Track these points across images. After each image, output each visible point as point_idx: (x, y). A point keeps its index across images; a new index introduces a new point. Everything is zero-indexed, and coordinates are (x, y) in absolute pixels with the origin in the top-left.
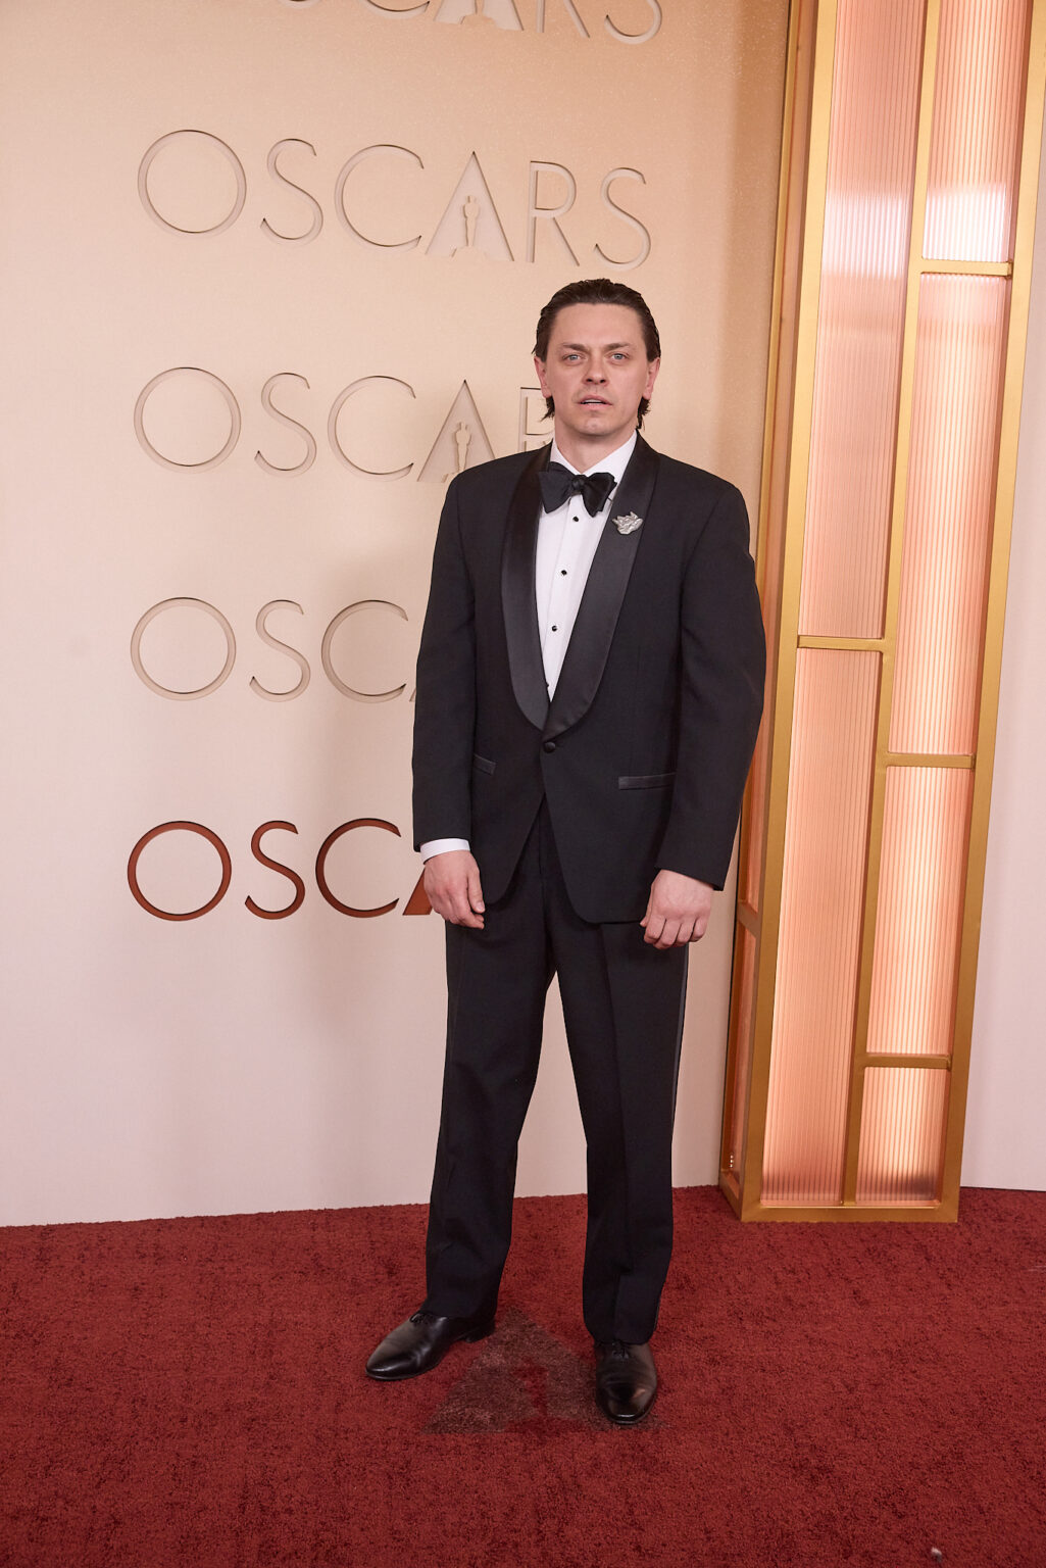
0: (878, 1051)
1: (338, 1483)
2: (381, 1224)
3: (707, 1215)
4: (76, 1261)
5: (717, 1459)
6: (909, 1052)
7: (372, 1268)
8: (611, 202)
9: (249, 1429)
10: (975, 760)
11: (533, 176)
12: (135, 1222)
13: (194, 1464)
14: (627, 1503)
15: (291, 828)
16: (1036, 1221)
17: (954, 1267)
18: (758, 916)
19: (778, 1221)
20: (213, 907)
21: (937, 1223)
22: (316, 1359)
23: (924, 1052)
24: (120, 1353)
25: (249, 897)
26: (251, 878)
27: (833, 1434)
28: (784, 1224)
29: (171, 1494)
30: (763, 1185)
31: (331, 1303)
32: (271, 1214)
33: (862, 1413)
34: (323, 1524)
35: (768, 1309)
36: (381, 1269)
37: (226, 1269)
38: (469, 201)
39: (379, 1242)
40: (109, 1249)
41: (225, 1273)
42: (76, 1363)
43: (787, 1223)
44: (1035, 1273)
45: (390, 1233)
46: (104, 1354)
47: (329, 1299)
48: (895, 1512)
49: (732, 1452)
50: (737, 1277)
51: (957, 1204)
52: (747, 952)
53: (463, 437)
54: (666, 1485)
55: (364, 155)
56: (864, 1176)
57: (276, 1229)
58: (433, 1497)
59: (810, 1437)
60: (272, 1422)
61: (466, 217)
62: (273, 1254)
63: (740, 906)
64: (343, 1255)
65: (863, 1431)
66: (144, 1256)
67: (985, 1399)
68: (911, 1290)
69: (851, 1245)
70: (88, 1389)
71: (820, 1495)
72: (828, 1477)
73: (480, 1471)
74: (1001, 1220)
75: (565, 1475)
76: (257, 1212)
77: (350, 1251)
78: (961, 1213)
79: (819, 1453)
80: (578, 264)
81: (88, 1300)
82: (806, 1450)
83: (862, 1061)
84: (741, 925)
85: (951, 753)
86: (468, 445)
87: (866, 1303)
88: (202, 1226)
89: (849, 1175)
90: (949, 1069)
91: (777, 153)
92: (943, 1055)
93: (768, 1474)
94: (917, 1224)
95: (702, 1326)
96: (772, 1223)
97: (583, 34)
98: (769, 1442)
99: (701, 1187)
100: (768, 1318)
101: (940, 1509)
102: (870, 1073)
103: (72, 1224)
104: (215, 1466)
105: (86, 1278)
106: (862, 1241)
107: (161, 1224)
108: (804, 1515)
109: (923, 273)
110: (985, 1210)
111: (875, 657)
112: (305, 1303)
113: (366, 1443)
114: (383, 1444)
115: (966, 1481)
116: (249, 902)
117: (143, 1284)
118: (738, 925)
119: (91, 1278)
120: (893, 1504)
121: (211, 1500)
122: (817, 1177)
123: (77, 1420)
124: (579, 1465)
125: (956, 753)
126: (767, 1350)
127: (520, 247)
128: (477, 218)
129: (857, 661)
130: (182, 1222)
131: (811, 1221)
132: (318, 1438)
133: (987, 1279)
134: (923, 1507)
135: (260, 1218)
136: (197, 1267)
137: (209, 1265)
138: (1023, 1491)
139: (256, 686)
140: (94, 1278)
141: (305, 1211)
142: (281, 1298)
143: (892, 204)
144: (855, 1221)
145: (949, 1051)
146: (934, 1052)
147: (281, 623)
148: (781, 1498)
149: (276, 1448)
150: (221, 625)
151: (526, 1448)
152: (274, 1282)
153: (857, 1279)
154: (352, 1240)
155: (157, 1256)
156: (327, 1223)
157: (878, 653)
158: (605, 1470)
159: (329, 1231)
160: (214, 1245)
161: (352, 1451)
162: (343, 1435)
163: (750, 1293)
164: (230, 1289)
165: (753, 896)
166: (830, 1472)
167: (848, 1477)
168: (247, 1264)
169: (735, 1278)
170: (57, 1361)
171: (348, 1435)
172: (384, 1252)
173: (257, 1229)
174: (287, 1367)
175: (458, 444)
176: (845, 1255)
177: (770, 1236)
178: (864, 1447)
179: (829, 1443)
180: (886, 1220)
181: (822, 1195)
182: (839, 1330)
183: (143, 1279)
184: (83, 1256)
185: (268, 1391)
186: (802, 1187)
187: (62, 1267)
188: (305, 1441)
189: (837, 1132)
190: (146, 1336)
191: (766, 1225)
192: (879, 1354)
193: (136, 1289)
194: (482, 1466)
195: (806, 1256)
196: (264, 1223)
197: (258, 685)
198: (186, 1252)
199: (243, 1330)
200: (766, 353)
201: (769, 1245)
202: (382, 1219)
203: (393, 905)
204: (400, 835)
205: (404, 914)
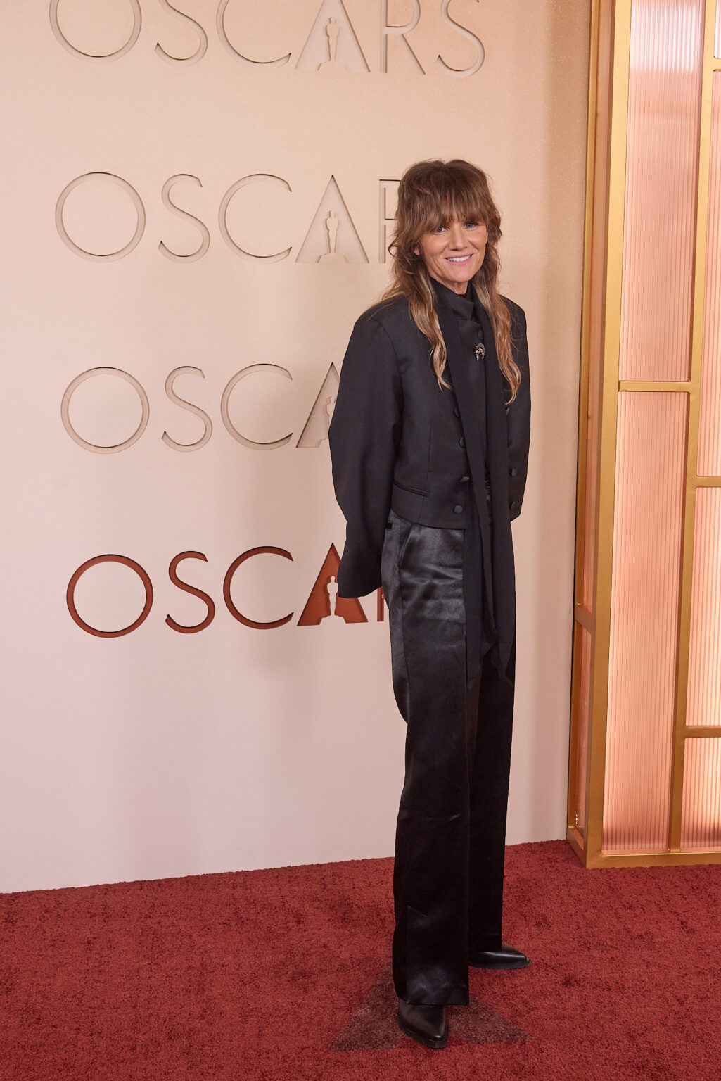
0: (695, 724)
2: (289, 881)
3: (558, 864)
4: (39, 922)
5: (573, 1063)
7: (283, 918)
8: (449, 18)
9: (187, 1054)
15: (202, 556)
18: (592, 615)
19: (617, 867)
20: (140, 624)
22: (240, 995)
24: (79, 996)
25: (168, 616)
26: (170, 600)
27: (668, 1039)
28: (621, 869)
30: (604, 838)
31: (251, 947)
32: (198, 877)
33: (692, 1022)
35: (611, 939)
36: (290, 918)
37: (163, 923)
38: (331, 22)
39: (287, 896)
40: (65, 910)
41: (161, 927)
42: (43, 1005)
43: (624, 869)
45: (296, 888)
46: (65, 997)
47: (249, 945)
49: (585, 1057)
50: (585, 914)
52: (584, 645)
53: (332, 224)
56: (687, 826)
57: (203, 889)
59: (649, 1043)
60: (207, 1047)
61: (329, 36)
62: (201, 910)
63: (577, 608)
64: (258, 908)
65: (693, 1036)
66: (94, 915)
69: (678, 885)
70: (54, 1026)
72: (666, 1074)
76: (185, 876)
77: (264, 905)
79: (657, 1055)
80: (425, 73)
81: (50, 953)
82: (647, 1053)
84: (578, 624)
86: (337, 230)
87: (693, 931)
88: (141, 889)
89: (674, 829)
93: (616, 1074)
95: (557, 955)
96: (612, 868)
98: (615, 1048)
99: (553, 841)
100: (611, 947)
102: (689, 742)
103: (33, 892)
105: (47, 935)
106: (687, 880)
107: (107, 888)
109: (715, 70)
111: (683, 397)
112: (229, 949)
113: (285, 1061)
114: (299, 1061)
116: (169, 620)
117: (95, 938)
118: (576, 622)
119: (51, 935)
122: (648, 830)
123: (45, 1051)
124: (460, 1073)
128: (337, 37)
129: (669, 401)
130: (124, 886)
131: (644, 866)
132: (246, 1058)
135: (189, 880)
136: (139, 923)
137: (149, 921)
139: (167, 439)
140: (54, 934)
141: (225, 873)
142: (209, 945)
143: (687, 10)
144: (680, 864)
147: (186, 386)
149: (211, 1068)
150: (137, 390)
151: (416, 1060)
152: (203, 933)
153: (684, 912)
154: (265, 896)
155: (105, 915)
156: (245, 882)
157: (686, 393)
158: (482, 1076)
159: (247, 889)
160: (151, 904)
161: (274, 1068)
162: (265, 1055)
163: (596, 927)
164: (166, 940)
165: (587, 599)
166: (667, 1070)
167: (682, 1073)
168: (180, 919)
169: (583, 915)
170: (27, 1004)
171: (270, 1055)
172: (292, 905)
173: (187, 890)
174: (217, 1001)
175: (328, 229)
176: (673, 893)
177: (610, 879)
178: (694, 1049)
179: (666, 1047)
180: (706, 863)
181: (652, 845)
182: (670, 954)
183: (93, 934)
184: (44, 917)
185: (201, 1021)
186: (631, 839)
187: (27, 927)
188: (235, 1061)
189: (663, 792)
190: (99, 981)
191: (607, 871)
192: (704, 973)
193: (89, 943)
194: (381, 1076)
195: (641, 895)
196: (192, 884)
197: (170, 439)
198: (128, 910)
199: (178, 972)
200: (584, 143)
201: (610, 887)
202: (290, 877)
203: (289, 618)
204: (292, 560)
205: (298, 625)
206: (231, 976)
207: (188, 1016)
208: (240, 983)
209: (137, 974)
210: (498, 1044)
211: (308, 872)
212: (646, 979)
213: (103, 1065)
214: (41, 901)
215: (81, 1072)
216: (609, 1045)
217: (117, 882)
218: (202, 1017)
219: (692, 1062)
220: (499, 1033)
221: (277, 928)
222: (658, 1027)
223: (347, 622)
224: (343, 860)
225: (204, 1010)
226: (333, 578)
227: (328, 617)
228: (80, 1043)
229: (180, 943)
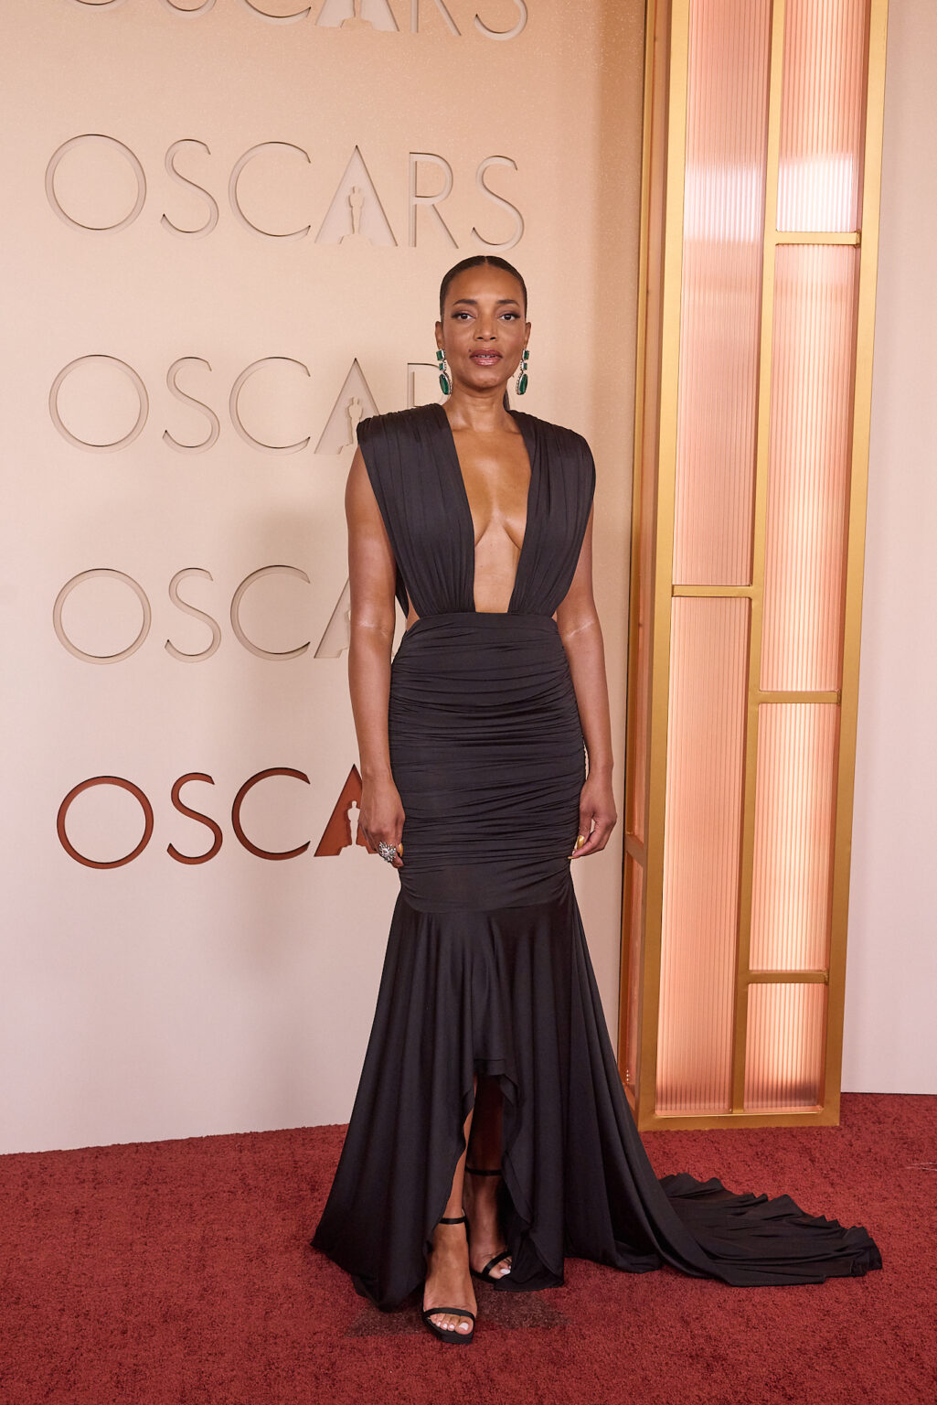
0: (760, 968)
1: (269, 1385)
2: (303, 1145)
4: (21, 1188)
5: (619, 1351)
6: (789, 968)
7: (296, 1186)
8: (485, 187)
9: (184, 1338)
10: (840, 696)
11: (413, 166)
12: (74, 1150)
13: (135, 1372)
15: (208, 779)
16: (912, 1122)
17: (837, 1167)
18: (644, 846)
19: (672, 1130)
20: (138, 855)
21: (821, 1128)
22: (246, 1272)
23: (803, 968)
25: (170, 845)
26: (172, 827)
27: (726, 1324)
28: (678, 1132)
30: (655, 1096)
31: (259, 1219)
32: (201, 1139)
36: (304, 1186)
37: (160, 1192)
38: (354, 192)
39: (302, 1161)
40: (51, 1176)
41: (159, 1195)
42: (23, 1283)
43: (681, 1132)
44: (913, 1170)
45: (311, 1152)
47: (257, 1216)
48: (785, 1395)
49: (633, 1345)
51: (839, 1108)
52: (635, 880)
54: (572, 1377)
55: (254, 152)
56: (751, 1083)
57: (206, 1152)
59: (705, 1328)
60: (206, 1331)
61: (352, 207)
62: (204, 1176)
63: (626, 836)
64: (268, 1174)
65: (754, 1321)
66: (83, 1182)
67: (867, 1288)
69: (740, 1150)
71: (715, 1381)
72: (723, 1365)
73: (400, 1369)
74: (880, 1123)
75: (479, 1371)
76: (188, 1137)
77: (275, 1171)
78: (843, 1116)
79: (713, 1343)
80: (457, 247)
81: (33, 1224)
82: (702, 1340)
83: (745, 978)
84: (628, 854)
85: (818, 689)
88: (137, 1151)
89: (737, 1086)
90: (826, 983)
91: (639, 138)
92: (821, 971)
93: (667, 1363)
94: (801, 1128)
96: (667, 1131)
97: (454, 32)
98: (667, 1334)
102: (752, 988)
103: (15, 1155)
104: (154, 1374)
105: (30, 1203)
106: (750, 1145)
107: (99, 1152)
109: (777, 244)
110: (865, 1114)
111: (745, 603)
112: (235, 1220)
113: (295, 1347)
114: (310, 1347)
115: (851, 1365)
116: (171, 850)
117: (83, 1207)
118: (626, 854)
119: (35, 1204)
120: (783, 1388)
122: (707, 1088)
123: (25, 1335)
124: (491, 1362)
125: (823, 689)
127: (403, 234)
128: (361, 208)
129: (728, 608)
130: (118, 1150)
131: (703, 1129)
132: (249, 1344)
133: (868, 1178)
134: (811, 1389)
135: (192, 1144)
136: (133, 1191)
137: (144, 1187)
138: (903, 1372)
139: (171, 649)
140: (38, 1203)
141: (232, 1135)
142: (212, 1216)
143: (747, 174)
144: (744, 1127)
145: (826, 966)
146: (811, 968)
147: (192, 589)
148: (679, 1385)
149: (210, 1354)
150: (137, 593)
152: (205, 1202)
154: (276, 1161)
155: (96, 1182)
156: (253, 1145)
157: (748, 599)
158: (516, 1365)
159: (255, 1153)
160: (148, 1169)
161: (281, 1355)
162: (272, 1341)
164: (164, 1209)
165: (641, 827)
166: (724, 1359)
167: (741, 1364)
168: (180, 1186)
170: (5, 1281)
171: (277, 1340)
172: (306, 1171)
173: (188, 1153)
174: (219, 1280)
175: (350, 418)
177: (665, 1143)
178: (755, 1336)
179: (723, 1334)
180: (773, 1126)
183: (83, 1203)
184: (27, 1184)
185: (201, 1302)
186: (693, 1097)
187: (7, 1194)
188: (237, 1347)
189: (724, 1045)
190: (87, 1256)
191: (661, 1134)
193: (77, 1213)
194: (402, 1365)
195: (699, 1161)
196: (194, 1146)
197: (173, 648)
198: (122, 1176)
199: (176, 1246)
200: (634, 323)
201: (664, 1152)
202: (303, 1139)
203: (305, 847)
204: (309, 783)
205: (316, 855)
206: (236, 1251)
207: (186, 1296)
208: (246, 1259)
209: (129, 1248)
210: (535, 1330)
213: (90, 1350)
214: (24, 1165)
216: (659, 1331)
217: (110, 1144)
218: (202, 1297)
219: (752, 1350)
220: (537, 1316)
221: (288, 1197)
222: (715, 1311)
225: (205, 1290)
226: (354, 803)
227: (349, 847)
228: (64, 1325)
229: (179, 1214)
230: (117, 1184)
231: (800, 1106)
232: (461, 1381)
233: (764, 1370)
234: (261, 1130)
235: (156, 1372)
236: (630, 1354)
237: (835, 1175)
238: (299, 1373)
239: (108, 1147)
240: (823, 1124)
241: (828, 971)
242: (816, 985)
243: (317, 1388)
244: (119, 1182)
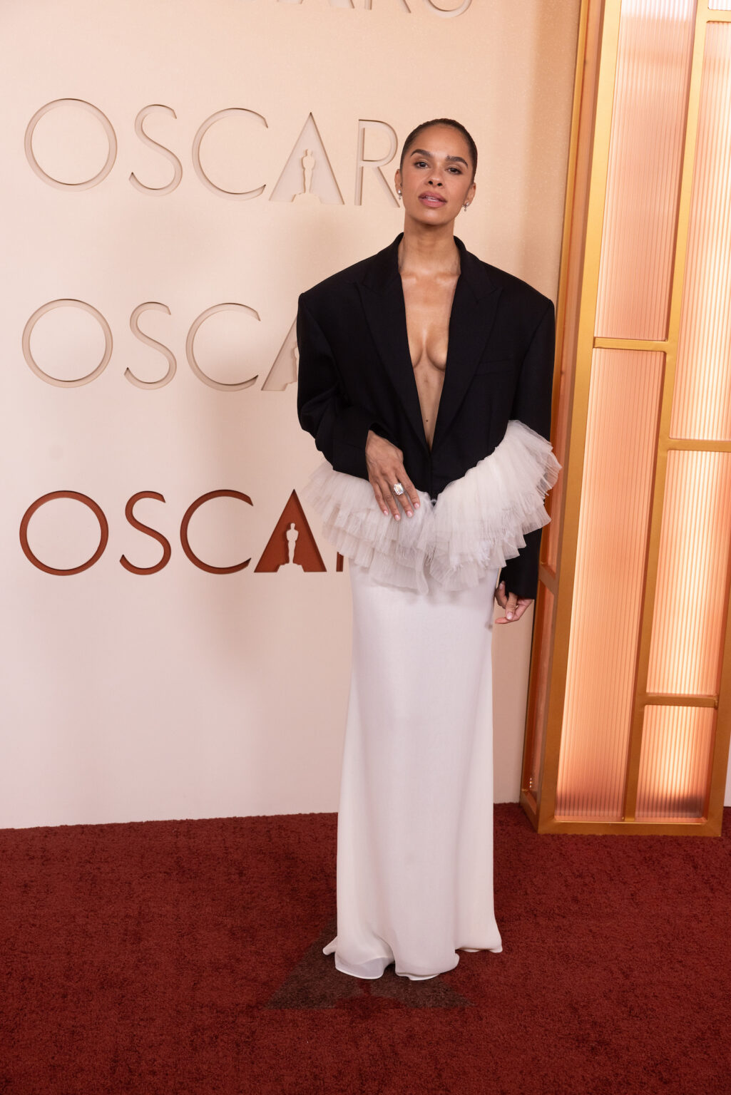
0: (656, 691)
1: (195, 1049)
2: (234, 833)
3: (509, 827)
5: (512, 1032)
6: (682, 693)
7: (226, 869)
9: (119, 1004)
12: (25, 829)
13: (73, 1033)
14: (436, 1068)
15: (160, 497)
18: (555, 577)
19: (569, 834)
20: (93, 564)
21: (704, 837)
22: (177, 946)
23: (695, 693)
24: (12, 940)
25: (123, 556)
26: (124, 539)
27: (611, 1012)
28: (573, 836)
29: (53, 1058)
30: (557, 803)
31: (191, 898)
32: (141, 824)
33: (636, 996)
34: (182, 1083)
35: (559, 907)
36: (233, 870)
37: (102, 869)
39: (231, 847)
41: (101, 873)
43: (577, 836)
45: (241, 840)
47: (189, 896)
48: (661, 1079)
49: (525, 1027)
50: (534, 880)
51: (721, 820)
52: (546, 606)
53: (308, 162)
54: (469, 1054)
56: (642, 797)
57: (145, 836)
58: (274, 1062)
59: (592, 1015)
60: (139, 999)
62: (142, 857)
64: (201, 858)
65: (637, 1010)
66: (33, 858)
68: (680, 893)
69: (630, 855)
71: (599, 1064)
72: (606, 1049)
73: (313, 1041)
75: (385, 1045)
76: (129, 822)
77: (207, 855)
78: (725, 828)
79: (598, 1029)
80: (410, 11)
82: (588, 1026)
83: (642, 699)
85: (723, 439)
86: (313, 169)
87: (642, 903)
88: (83, 833)
89: (630, 795)
90: (716, 708)
92: (711, 696)
93: (556, 1045)
94: (688, 837)
96: (564, 835)
98: (556, 1018)
99: (505, 804)
101: (699, 1077)
102: (650, 711)
104: (90, 1035)
106: (640, 851)
107: (48, 831)
108: (585, 1080)
109: (709, 22)
111: (659, 357)
112: (169, 898)
113: (219, 1016)
114: (233, 1017)
115: (722, 1054)
116: (124, 561)
117: (32, 881)
120: (660, 1072)
121: (87, 1063)
122: (603, 799)
124: (396, 1037)
126: (557, 942)
129: (649, 360)
130: (65, 829)
131: (597, 834)
132: (178, 1012)
134: (685, 1075)
135: (133, 827)
136: (78, 868)
137: (88, 866)
139: (130, 376)
141: (169, 821)
142: (149, 894)
144: (634, 834)
145: (716, 692)
146: (703, 693)
147: (149, 321)
148: (566, 1066)
149: (142, 1020)
150: (101, 324)
151: (352, 1022)
152: (143, 881)
153: (634, 883)
154: (209, 846)
155: (44, 859)
156: (188, 831)
157: (662, 353)
158: (419, 1041)
159: (190, 838)
160: (91, 849)
161: (207, 1023)
162: (198, 1010)
163: (544, 894)
164: (105, 886)
165: (552, 558)
166: (607, 1044)
167: (623, 1049)
168: (120, 865)
169: (531, 881)
171: (203, 1010)
172: (235, 856)
173: (129, 836)
174: (153, 952)
175: (304, 168)
176: (625, 863)
177: (562, 846)
178: (636, 1024)
179: (608, 1021)
180: (661, 834)
181: (606, 812)
182: (618, 926)
183: (32, 877)
185: (136, 972)
186: (589, 805)
188: (167, 1014)
189: (619, 759)
190: (34, 925)
191: (559, 837)
192: (651, 946)
193: (26, 886)
194: (316, 1036)
195: (592, 863)
196: (135, 830)
197: (133, 376)
198: (68, 855)
199: (115, 921)
200: (571, 91)
201: (561, 854)
202: (235, 828)
203: (246, 563)
204: (252, 504)
205: (256, 571)
206: (169, 927)
207: (122, 966)
208: (178, 934)
209: (72, 919)
210: (436, 1009)
211: (254, 823)
212: (593, 949)
213: (33, 1012)
215: (10, 1018)
217: (58, 825)
218: (136, 968)
219: (633, 1037)
220: (439, 998)
222: (601, 1000)
223: (306, 570)
224: (290, 813)
227: (286, 565)
228: (10, 987)
229: (119, 891)
230: (63, 861)
231: (686, 817)
232: (368, 1053)
233: (643, 1055)
234: (196, 818)
235: (93, 1034)
236: (522, 1036)
237: (715, 880)
238: (222, 1040)
239: (56, 828)
240: (707, 834)
241: (718, 696)
242: (706, 708)
243: (238, 1054)
244: (65, 859)
